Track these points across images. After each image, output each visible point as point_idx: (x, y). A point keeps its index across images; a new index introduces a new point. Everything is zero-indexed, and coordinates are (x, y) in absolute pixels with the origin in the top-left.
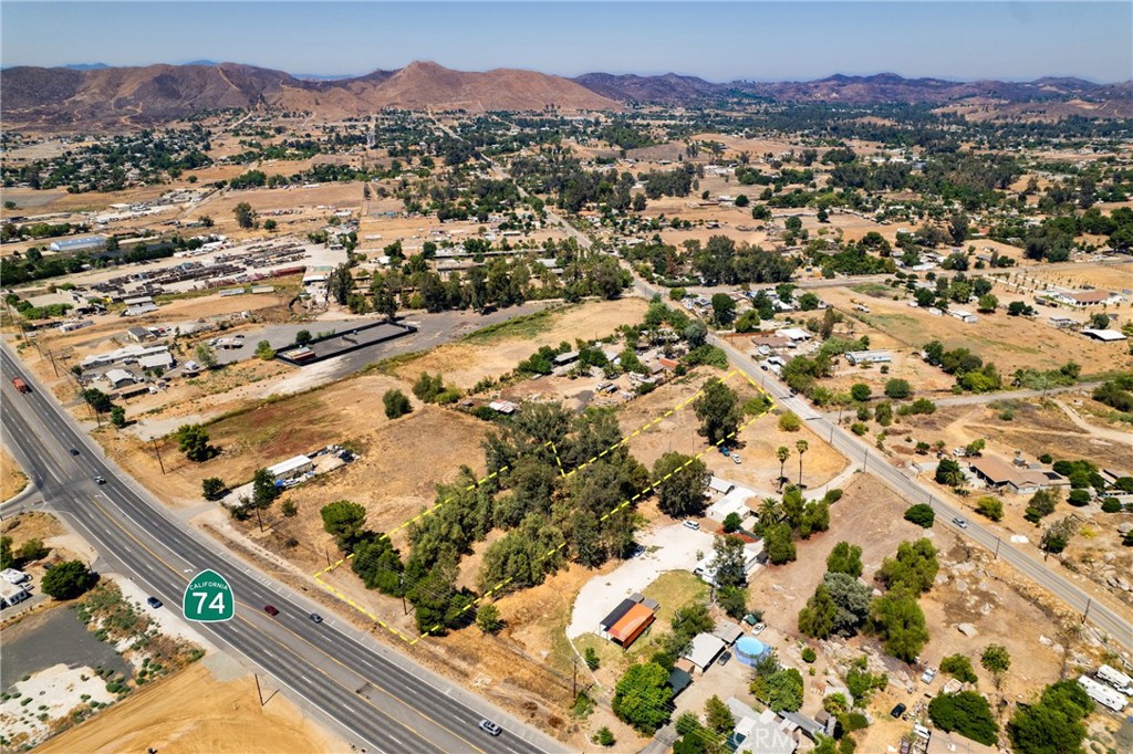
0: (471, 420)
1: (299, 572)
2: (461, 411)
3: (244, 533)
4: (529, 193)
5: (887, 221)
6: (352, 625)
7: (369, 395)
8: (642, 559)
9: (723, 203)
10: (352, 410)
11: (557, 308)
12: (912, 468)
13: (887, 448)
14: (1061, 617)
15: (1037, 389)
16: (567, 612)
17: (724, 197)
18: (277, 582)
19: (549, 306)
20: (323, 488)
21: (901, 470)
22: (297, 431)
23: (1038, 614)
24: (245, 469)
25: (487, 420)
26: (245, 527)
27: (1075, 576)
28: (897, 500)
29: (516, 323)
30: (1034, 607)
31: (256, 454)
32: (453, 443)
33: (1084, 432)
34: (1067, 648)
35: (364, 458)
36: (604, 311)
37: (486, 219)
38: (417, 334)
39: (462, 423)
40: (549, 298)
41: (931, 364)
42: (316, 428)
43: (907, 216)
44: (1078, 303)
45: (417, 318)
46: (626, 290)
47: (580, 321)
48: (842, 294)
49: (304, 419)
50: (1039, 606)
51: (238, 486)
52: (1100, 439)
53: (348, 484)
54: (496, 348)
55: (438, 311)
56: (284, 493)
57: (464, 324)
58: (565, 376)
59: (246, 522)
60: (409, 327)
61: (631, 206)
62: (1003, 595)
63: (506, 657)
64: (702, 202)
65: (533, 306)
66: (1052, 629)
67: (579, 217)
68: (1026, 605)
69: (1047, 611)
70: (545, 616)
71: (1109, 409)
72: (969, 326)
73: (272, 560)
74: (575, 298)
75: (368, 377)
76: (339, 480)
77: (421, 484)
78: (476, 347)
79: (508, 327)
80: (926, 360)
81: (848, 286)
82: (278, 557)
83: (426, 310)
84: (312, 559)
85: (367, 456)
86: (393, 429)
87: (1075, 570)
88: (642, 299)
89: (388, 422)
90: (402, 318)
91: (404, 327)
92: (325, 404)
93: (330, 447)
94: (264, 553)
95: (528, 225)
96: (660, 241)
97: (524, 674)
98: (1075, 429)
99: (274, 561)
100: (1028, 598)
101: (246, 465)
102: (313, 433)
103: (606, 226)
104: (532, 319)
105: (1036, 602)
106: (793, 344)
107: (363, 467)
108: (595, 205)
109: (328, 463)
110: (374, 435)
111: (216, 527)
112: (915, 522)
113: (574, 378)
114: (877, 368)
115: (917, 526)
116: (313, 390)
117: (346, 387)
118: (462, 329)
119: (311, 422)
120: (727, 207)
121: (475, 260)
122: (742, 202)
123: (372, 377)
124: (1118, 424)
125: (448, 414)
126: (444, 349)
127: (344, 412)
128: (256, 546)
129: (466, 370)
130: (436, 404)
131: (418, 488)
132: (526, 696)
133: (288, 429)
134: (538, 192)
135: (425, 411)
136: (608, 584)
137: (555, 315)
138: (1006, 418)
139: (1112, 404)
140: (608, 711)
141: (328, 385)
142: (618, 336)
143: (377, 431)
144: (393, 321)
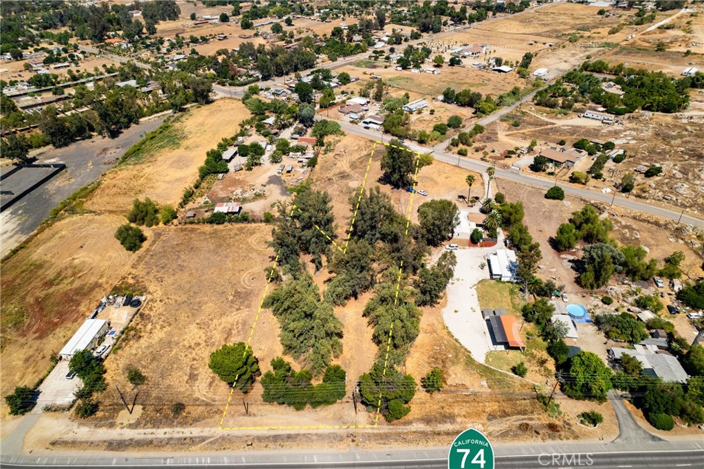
0: (208, 228)
1: (219, 431)
2: (192, 223)
3: (112, 425)
4: (37, 30)
5: (328, 20)
6: (333, 451)
7: (85, 237)
8: (453, 284)
9: (210, 21)
10: (81, 258)
11: (172, 119)
12: (513, 167)
13: (488, 159)
14: (666, 225)
15: (510, 106)
16: (457, 344)
17: (207, 17)
18: (214, 453)
19: (166, 118)
20: (142, 341)
21: (510, 170)
22: (44, 299)
23: (654, 228)
24: (27, 360)
25: (223, 223)
26: (104, 418)
27: (648, 201)
28: (529, 189)
29: (152, 138)
30: (650, 225)
31: (22, 340)
32: (215, 252)
33: (553, 124)
34: (682, 239)
35: (149, 297)
36: (211, 114)
37: (21, 56)
38: (69, 170)
39: (204, 233)
40: (157, 112)
41: (448, 103)
42: (64, 287)
43: (337, 15)
44: (473, 54)
45: (50, 155)
46: (210, 94)
47: (202, 124)
48: (353, 70)
49: (37, 283)
50: (651, 223)
51: (41, 381)
52: (564, 126)
53: (162, 327)
54: (158, 163)
55: (66, 145)
56: (105, 363)
57: (105, 150)
58: (241, 169)
59: (99, 414)
60: (55, 166)
61: (144, 30)
62: (635, 225)
63: (466, 402)
64: (194, 22)
65: (150, 122)
66: (668, 233)
67: (108, 44)
68: (645, 224)
69: (657, 224)
70: (450, 356)
71: (548, 109)
72: (439, 76)
73: (176, 436)
74: (179, 108)
75: (63, 222)
76: (149, 326)
77: (231, 298)
78: (138, 167)
79: (147, 142)
80: (444, 101)
81: (351, 64)
82: (178, 429)
83: (51, 146)
84: (216, 412)
85: (149, 293)
86: (146, 259)
87: (644, 198)
88: (229, 98)
89: (134, 256)
90: (34, 159)
91: (48, 166)
92: (45, 262)
93: (104, 300)
94: (161, 433)
95: (72, 56)
96: (197, 53)
97: (492, 407)
98: (547, 124)
99: (180, 435)
100: (644, 221)
101: (23, 357)
102: (66, 294)
103: (140, 49)
104: (161, 132)
105: (649, 222)
106: (365, 108)
107: (159, 307)
108: (113, 33)
109: (120, 315)
110: (134, 271)
111: (69, 437)
112: (554, 198)
113: (251, 169)
114: (426, 113)
115: (556, 201)
116: (15, 252)
117: (50, 239)
118: (108, 155)
119: (50, 284)
120: (215, 23)
121: (55, 94)
122: (224, 19)
123: (67, 220)
124: (559, 116)
125: (182, 230)
126: (111, 176)
127: (76, 262)
128: (141, 431)
129: (152, 187)
130: (161, 225)
131: (232, 302)
132: (514, 421)
133: (30, 299)
134: (45, 28)
135: (158, 235)
136: (456, 311)
137: (177, 125)
138: (516, 125)
139: (547, 106)
140: (564, 399)
141: (27, 242)
142: (246, 129)
143: (132, 267)
144: (29, 163)
